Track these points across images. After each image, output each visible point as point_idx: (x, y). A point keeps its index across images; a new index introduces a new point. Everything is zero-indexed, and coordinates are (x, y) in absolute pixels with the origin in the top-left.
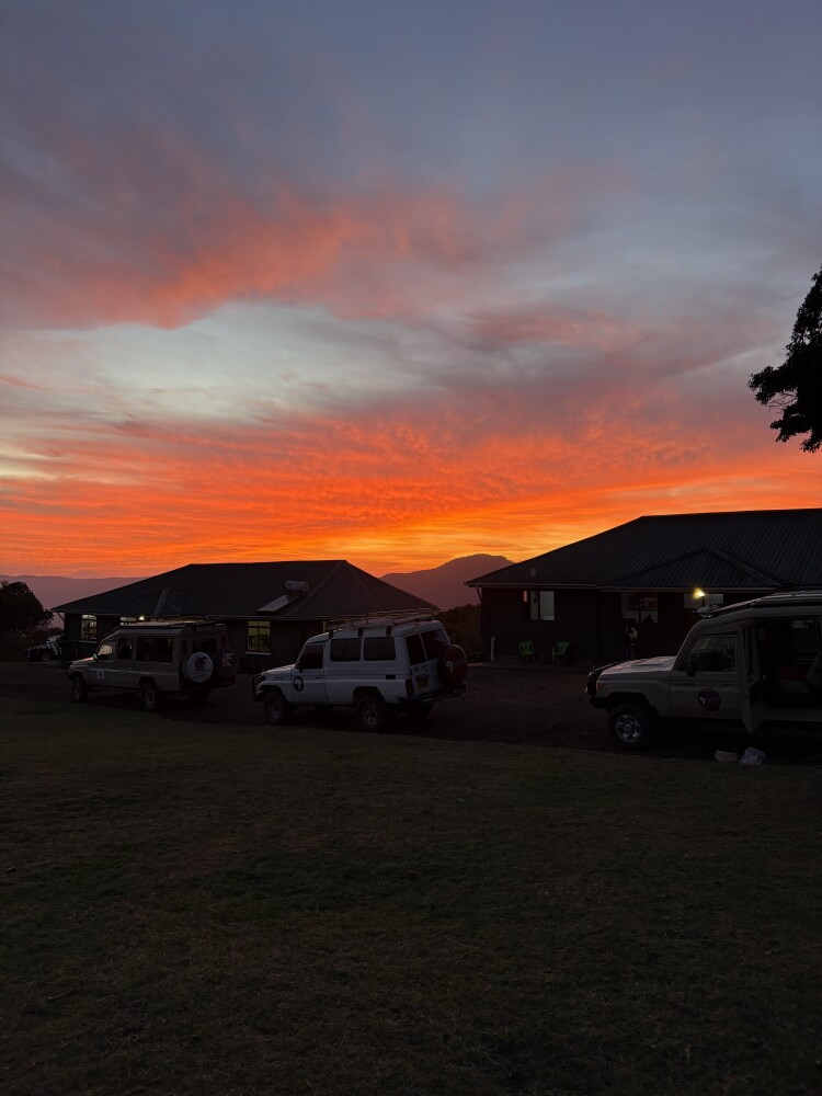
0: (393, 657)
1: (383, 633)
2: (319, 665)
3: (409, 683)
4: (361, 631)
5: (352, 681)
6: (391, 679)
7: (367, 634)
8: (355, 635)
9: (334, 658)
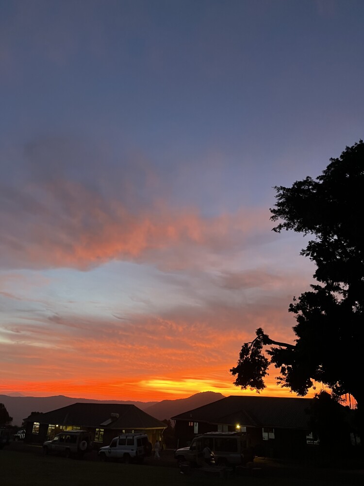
0: (133, 444)
1: (131, 438)
2: (116, 446)
3: (137, 452)
4: (127, 437)
5: (123, 451)
6: (132, 450)
7: (128, 438)
8: (125, 438)
9: (120, 444)
